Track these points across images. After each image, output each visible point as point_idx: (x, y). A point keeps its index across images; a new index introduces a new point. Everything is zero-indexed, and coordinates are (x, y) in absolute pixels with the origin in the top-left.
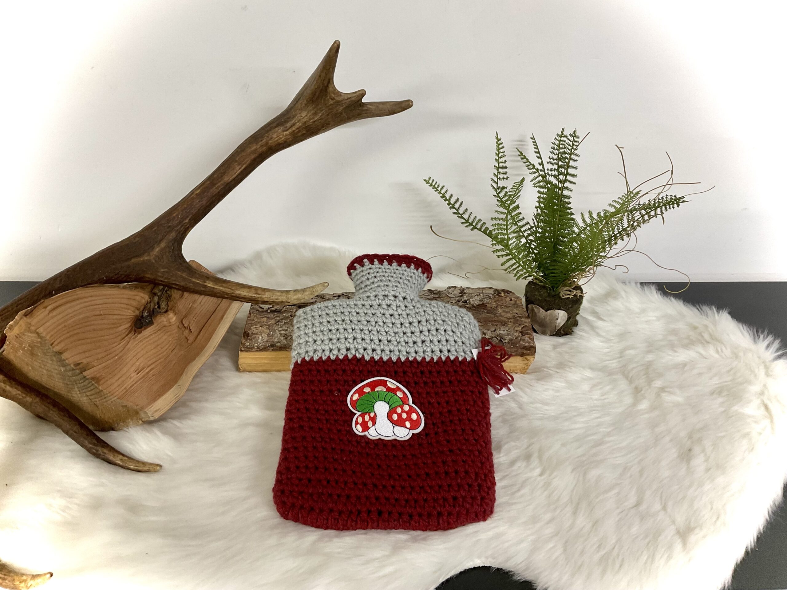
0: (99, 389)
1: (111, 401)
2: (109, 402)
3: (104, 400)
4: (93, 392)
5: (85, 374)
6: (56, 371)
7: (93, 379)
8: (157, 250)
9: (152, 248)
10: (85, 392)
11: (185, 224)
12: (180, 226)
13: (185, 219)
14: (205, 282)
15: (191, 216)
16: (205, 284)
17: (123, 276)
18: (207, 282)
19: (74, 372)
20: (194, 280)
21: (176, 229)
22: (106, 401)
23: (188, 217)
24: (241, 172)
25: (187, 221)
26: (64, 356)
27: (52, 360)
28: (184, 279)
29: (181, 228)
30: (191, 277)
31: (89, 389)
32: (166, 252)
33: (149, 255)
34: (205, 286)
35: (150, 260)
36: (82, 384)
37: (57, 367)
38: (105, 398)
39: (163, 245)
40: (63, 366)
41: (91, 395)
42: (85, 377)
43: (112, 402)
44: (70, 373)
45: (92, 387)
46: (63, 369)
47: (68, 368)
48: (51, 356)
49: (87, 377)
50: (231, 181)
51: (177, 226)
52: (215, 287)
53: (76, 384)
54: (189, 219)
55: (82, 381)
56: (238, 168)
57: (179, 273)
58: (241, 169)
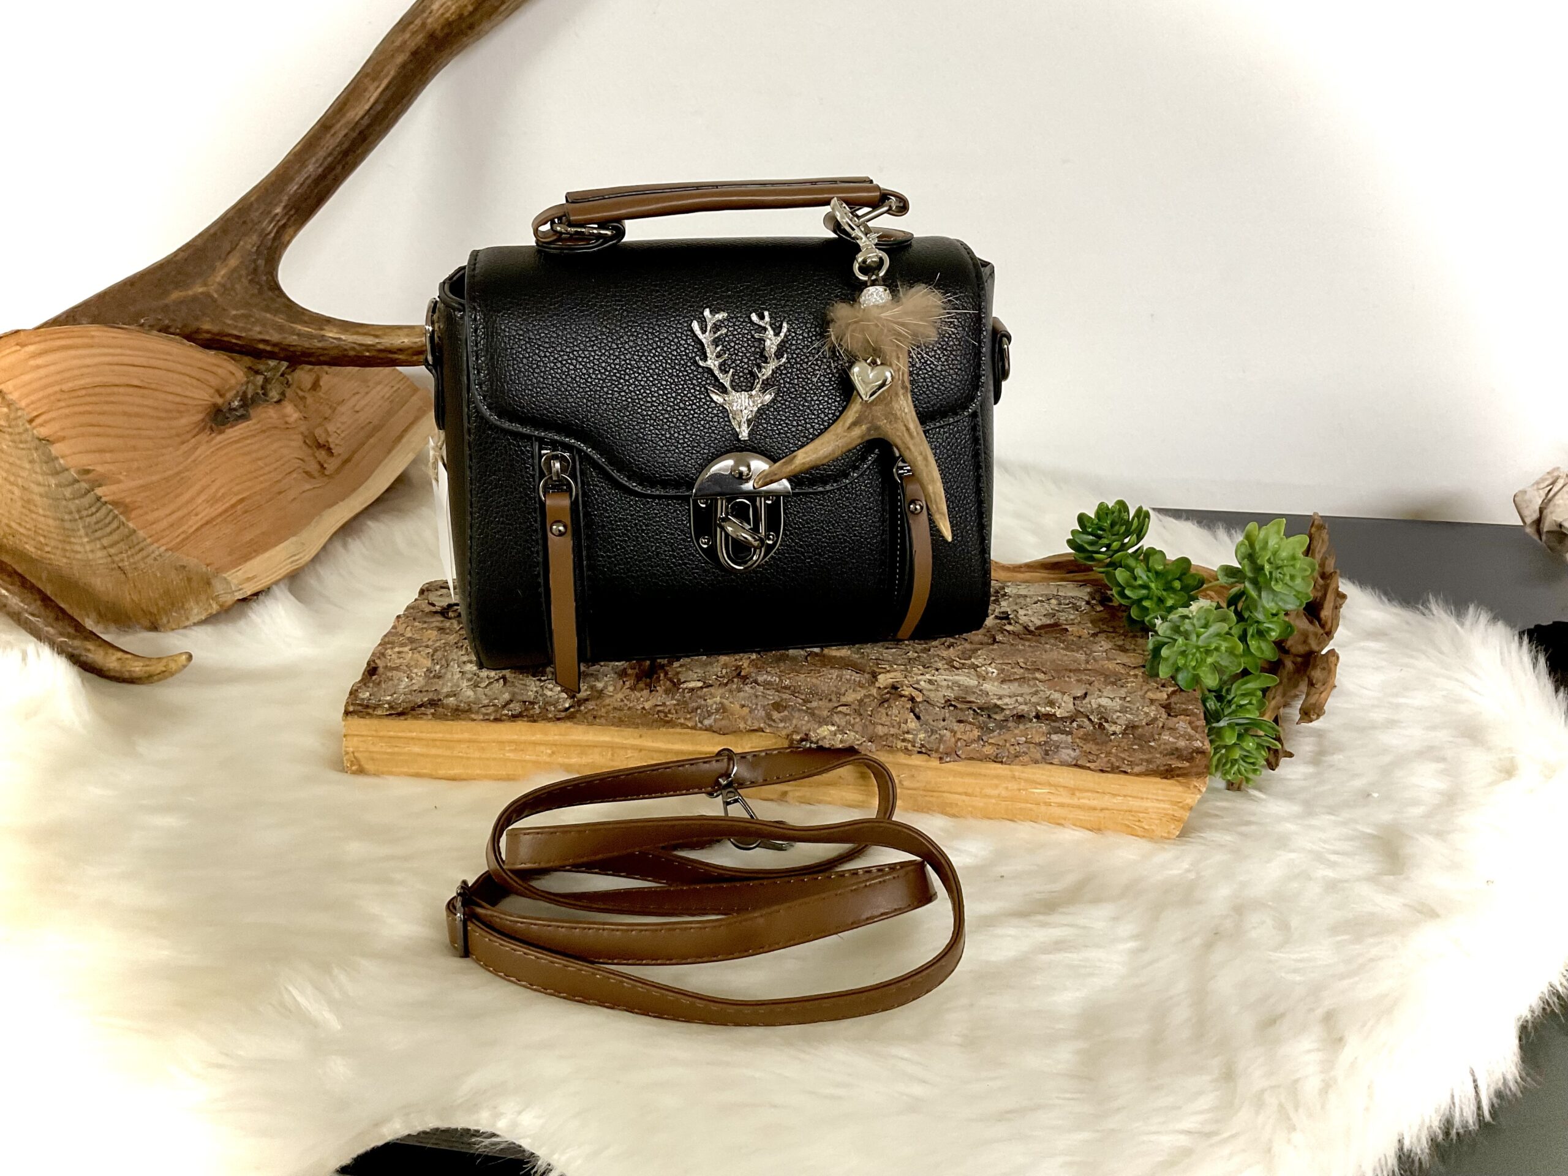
0: (128, 527)
1: (153, 556)
2: (150, 561)
3: (140, 555)
4: (115, 537)
5: (99, 491)
6: (42, 490)
7: (115, 504)
8: (222, 273)
9: (211, 270)
10: (99, 539)
19: (76, 486)
22: (144, 558)
26: (55, 450)
27: (32, 462)
31: (108, 530)
32: (239, 276)
35: (206, 294)
36: (94, 519)
37: (40, 478)
38: (141, 550)
39: (233, 262)
40: (56, 473)
41: (112, 546)
42: (99, 499)
43: (155, 559)
44: (68, 492)
45: (115, 525)
46: (53, 481)
47: (64, 478)
48: (29, 449)
49: (104, 499)
50: (362, 117)
53: (81, 518)
55: (94, 509)
56: (372, 88)
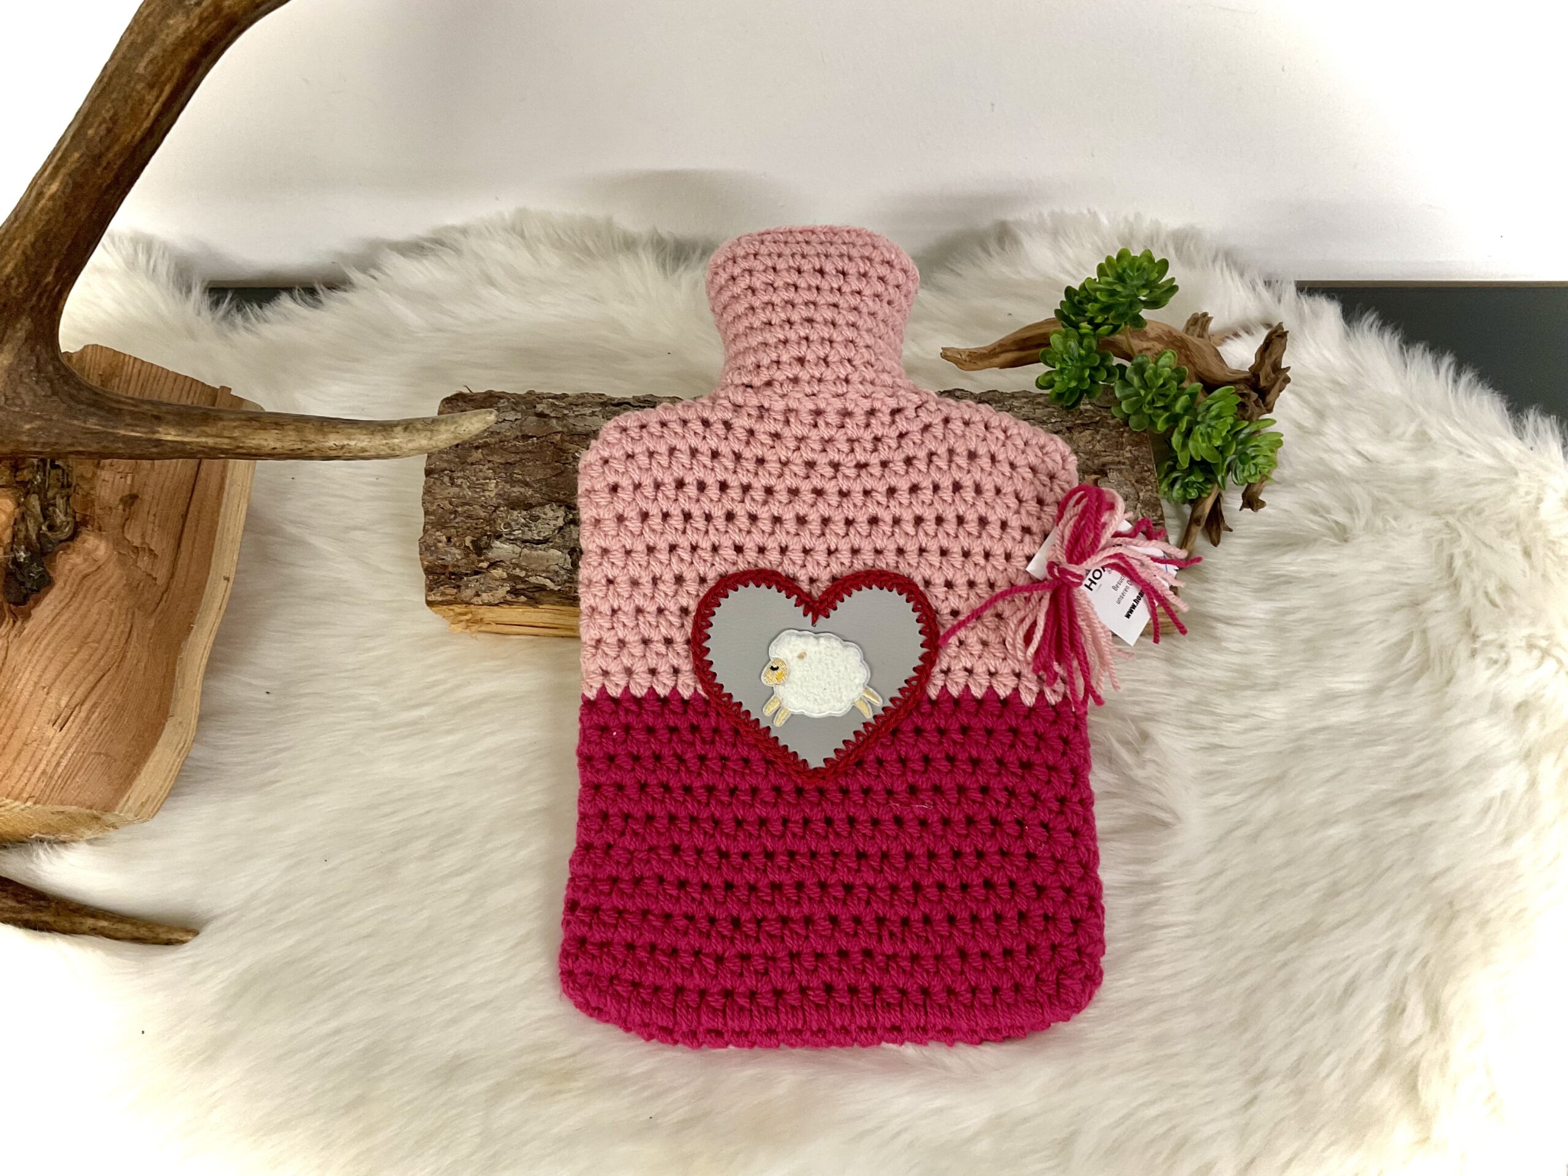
14: (154, 433)
16: (157, 436)
20: (122, 432)
29: (39, 299)
30: (113, 428)
34: (159, 443)
52: (186, 439)
57: (74, 422)
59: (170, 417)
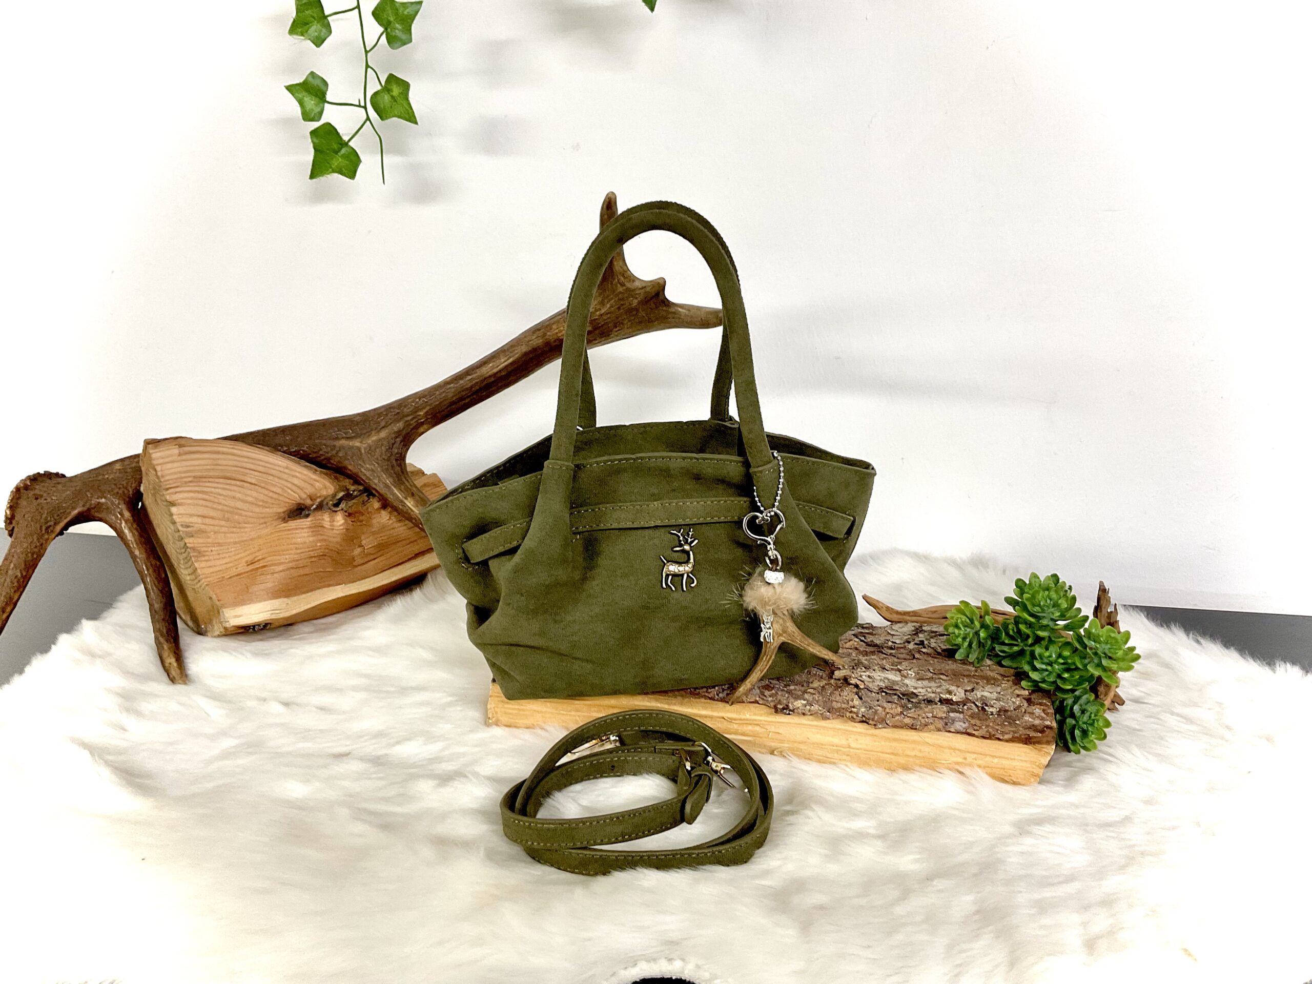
8: (374, 438)
9: (369, 434)
11: (419, 417)
12: (410, 418)
13: (421, 410)
14: (406, 498)
15: (428, 408)
16: (406, 501)
17: (323, 458)
18: (409, 499)
20: (396, 491)
21: (406, 419)
23: (424, 408)
24: (506, 367)
25: (422, 413)
28: (387, 486)
29: (412, 419)
30: (395, 487)
32: (382, 445)
33: (361, 442)
34: (404, 505)
35: (359, 449)
39: (383, 434)
50: (490, 376)
51: (407, 416)
52: (413, 509)
54: (425, 411)
56: (503, 360)
57: (384, 476)
58: (506, 363)
59: (417, 497)
